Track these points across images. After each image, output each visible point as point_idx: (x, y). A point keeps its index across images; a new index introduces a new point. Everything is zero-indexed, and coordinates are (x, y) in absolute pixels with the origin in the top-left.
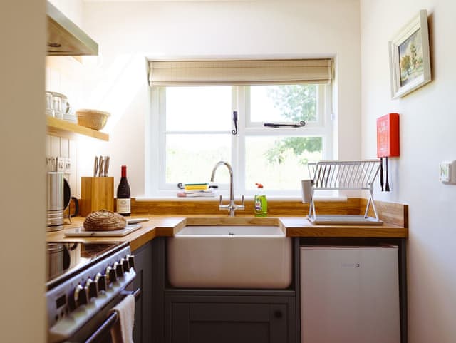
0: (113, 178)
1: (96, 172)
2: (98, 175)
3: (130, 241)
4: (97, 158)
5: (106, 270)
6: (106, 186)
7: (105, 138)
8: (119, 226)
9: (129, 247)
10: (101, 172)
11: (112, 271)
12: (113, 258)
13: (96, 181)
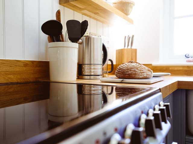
0: (136, 50)
1: (125, 46)
2: (126, 47)
3: (161, 87)
4: (125, 37)
5: (139, 119)
6: (132, 54)
7: (131, 22)
8: (145, 75)
9: (160, 93)
10: (128, 46)
11: (148, 122)
12: (147, 103)
13: (125, 51)
